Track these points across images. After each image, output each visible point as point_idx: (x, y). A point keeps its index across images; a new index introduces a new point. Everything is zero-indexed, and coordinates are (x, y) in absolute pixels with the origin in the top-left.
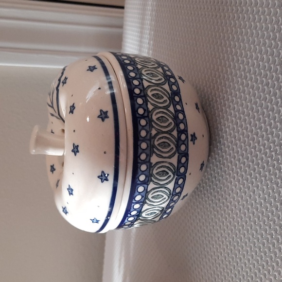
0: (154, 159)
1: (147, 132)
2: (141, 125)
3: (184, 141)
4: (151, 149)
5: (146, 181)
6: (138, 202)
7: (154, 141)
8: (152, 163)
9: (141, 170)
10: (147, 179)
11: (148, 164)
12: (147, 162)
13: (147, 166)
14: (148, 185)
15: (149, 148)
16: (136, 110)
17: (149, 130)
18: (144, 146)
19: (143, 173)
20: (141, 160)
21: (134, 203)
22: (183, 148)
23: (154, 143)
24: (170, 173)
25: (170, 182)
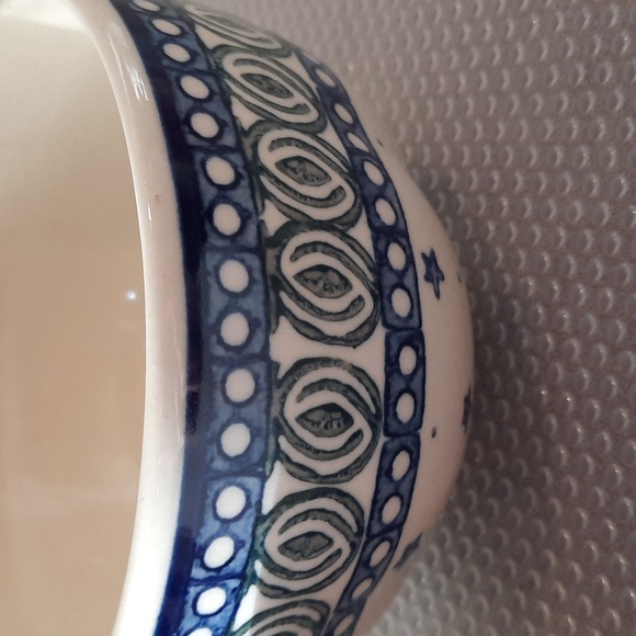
0: (287, 346)
1: (245, 216)
2: (210, 181)
3: (401, 274)
4: (267, 295)
5: (255, 457)
6: (216, 578)
7: (278, 258)
8: (278, 366)
9: (227, 400)
10: (259, 445)
11: (260, 367)
12: (254, 356)
13: (256, 378)
14: (264, 478)
15: (259, 288)
16: (182, 116)
17: (249, 205)
18: (234, 275)
19: (238, 411)
20: (228, 347)
21: (198, 582)
22: (401, 303)
23: (279, 268)
24: (360, 422)
25: (360, 464)
